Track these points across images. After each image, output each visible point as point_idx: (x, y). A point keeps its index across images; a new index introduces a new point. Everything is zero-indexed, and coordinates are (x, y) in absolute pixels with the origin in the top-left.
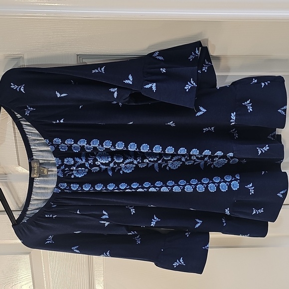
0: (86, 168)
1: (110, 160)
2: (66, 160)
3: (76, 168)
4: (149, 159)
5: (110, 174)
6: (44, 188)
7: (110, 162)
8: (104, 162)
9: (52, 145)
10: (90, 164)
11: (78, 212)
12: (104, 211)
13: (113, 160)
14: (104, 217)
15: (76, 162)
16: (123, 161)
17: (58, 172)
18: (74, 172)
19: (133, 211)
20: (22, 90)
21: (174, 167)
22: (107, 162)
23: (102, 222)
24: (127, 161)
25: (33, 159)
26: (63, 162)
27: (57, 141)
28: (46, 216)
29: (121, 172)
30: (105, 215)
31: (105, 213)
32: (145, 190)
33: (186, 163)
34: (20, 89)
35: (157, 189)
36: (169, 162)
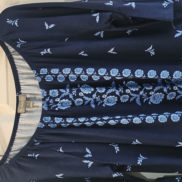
29: (104, 105)
30: (88, 153)
31: (88, 151)
32: (129, 120)
33: (168, 97)
34: (14, 23)
35: (141, 119)
36: (150, 94)
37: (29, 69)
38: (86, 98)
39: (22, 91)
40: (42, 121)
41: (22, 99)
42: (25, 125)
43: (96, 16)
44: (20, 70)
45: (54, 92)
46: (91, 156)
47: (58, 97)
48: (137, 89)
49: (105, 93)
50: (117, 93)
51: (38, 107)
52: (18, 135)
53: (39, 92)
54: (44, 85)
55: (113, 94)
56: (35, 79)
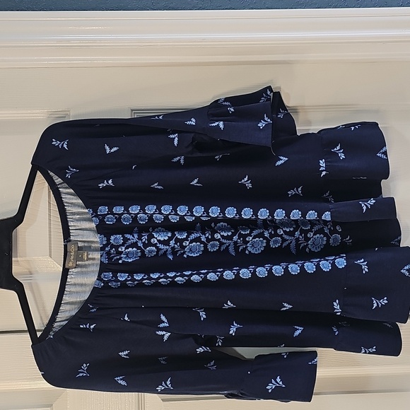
0: (139, 248)
1: (170, 235)
2: (112, 238)
3: (126, 249)
4: (222, 234)
5: (171, 257)
6: (82, 285)
7: (170, 239)
8: (162, 239)
9: (97, 216)
10: (144, 243)
11: (126, 318)
12: (162, 315)
13: (173, 235)
14: (162, 325)
15: (125, 240)
16: (188, 237)
17: (101, 256)
18: (122, 256)
19: (203, 315)
20: (65, 146)
21: (256, 251)
22: (166, 238)
23: (160, 333)
24: (193, 236)
25: (70, 241)
26: (108, 240)
27: (103, 210)
28: (81, 326)
29: (185, 256)
30: (164, 322)
31: (163, 318)
32: (218, 275)
33: (271, 243)
34: (63, 145)
35: (234, 273)
36: (247, 239)
37: (82, 207)
38: (161, 246)
39: (72, 238)
40: (99, 279)
41: (72, 248)
42: (75, 285)
43: (174, 138)
44: (69, 209)
45: (116, 239)
46: (168, 325)
47: (123, 245)
48: (230, 234)
49: (186, 239)
50: (203, 239)
51: (93, 259)
52: (66, 298)
53: (96, 239)
54: (102, 229)
55: (197, 240)
56: (90, 220)
